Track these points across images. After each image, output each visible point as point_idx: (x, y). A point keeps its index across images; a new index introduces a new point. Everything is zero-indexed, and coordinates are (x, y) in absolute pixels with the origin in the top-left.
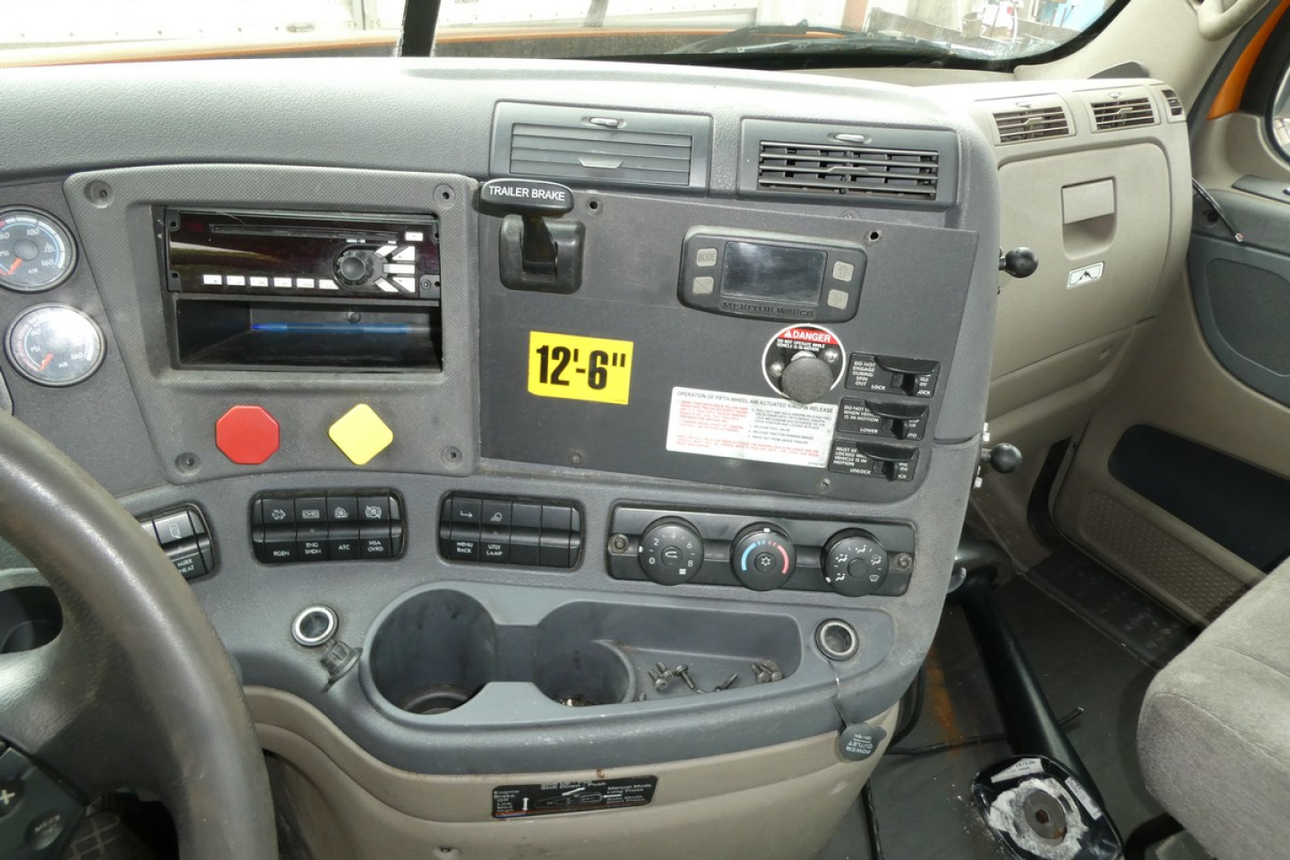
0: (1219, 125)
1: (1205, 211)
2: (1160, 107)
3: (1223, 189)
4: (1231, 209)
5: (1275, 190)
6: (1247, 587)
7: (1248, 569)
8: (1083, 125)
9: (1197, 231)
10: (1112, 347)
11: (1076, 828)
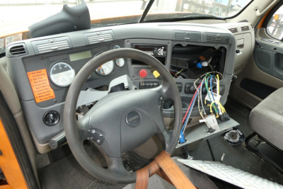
0: (259, 30)
1: (257, 43)
2: (250, 27)
3: (259, 39)
4: (260, 43)
5: (267, 40)
6: (260, 102)
7: (260, 99)
8: (240, 30)
9: (255, 47)
10: (242, 65)
11: (238, 137)
